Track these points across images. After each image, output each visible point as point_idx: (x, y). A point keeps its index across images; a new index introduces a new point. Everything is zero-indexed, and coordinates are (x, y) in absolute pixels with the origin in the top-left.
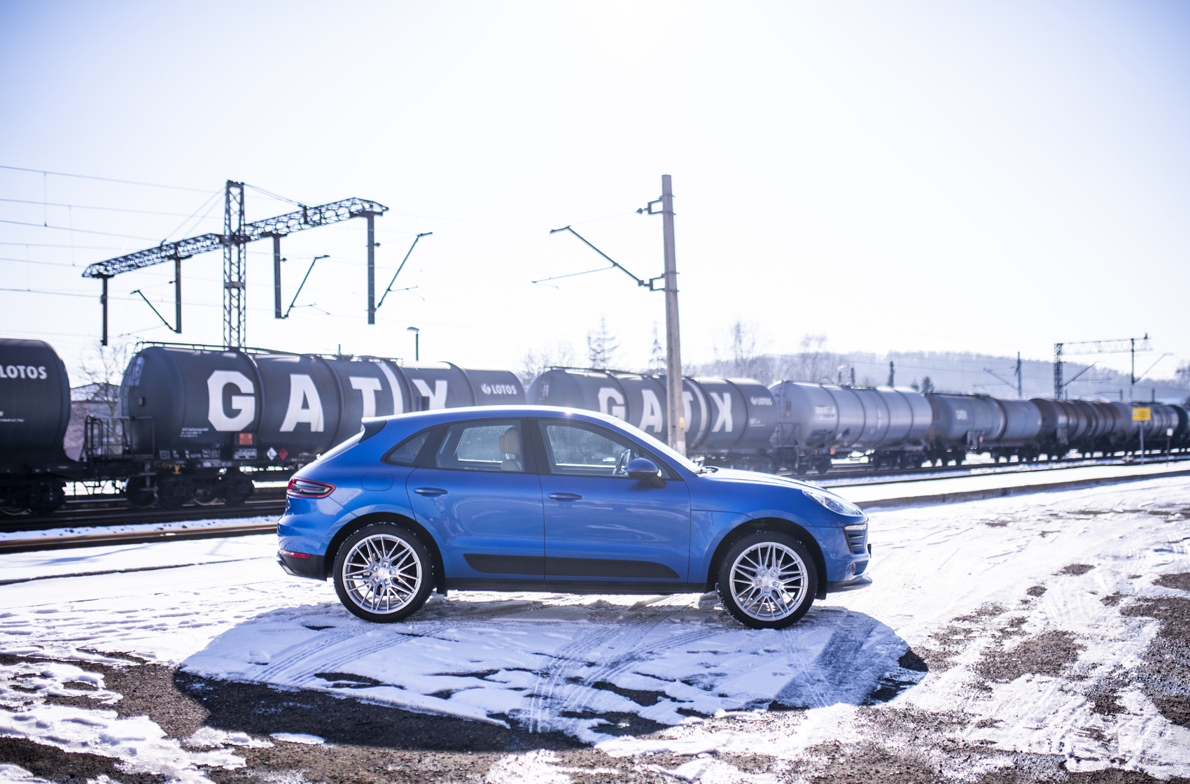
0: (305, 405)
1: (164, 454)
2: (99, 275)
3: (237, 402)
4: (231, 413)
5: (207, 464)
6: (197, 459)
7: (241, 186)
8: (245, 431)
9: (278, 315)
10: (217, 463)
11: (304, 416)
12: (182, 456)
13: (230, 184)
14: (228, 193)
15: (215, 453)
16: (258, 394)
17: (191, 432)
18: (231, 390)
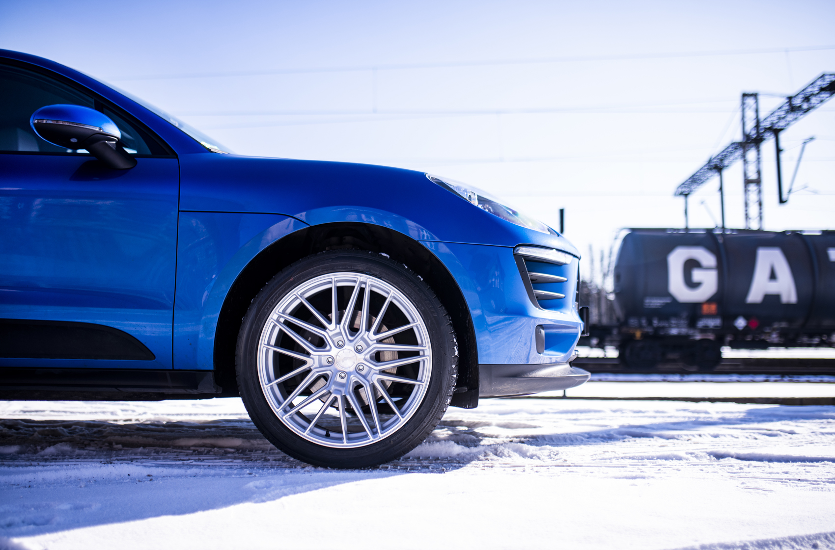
0: (773, 276)
1: (633, 321)
2: (681, 194)
3: (697, 275)
4: (692, 284)
5: (674, 331)
6: (663, 328)
7: (755, 96)
8: (710, 301)
9: (782, 201)
10: (684, 331)
11: (773, 288)
12: (650, 323)
13: (745, 95)
14: (743, 104)
15: (683, 322)
16: (721, 268)
17: (655, 302)
18: (691, 265)
